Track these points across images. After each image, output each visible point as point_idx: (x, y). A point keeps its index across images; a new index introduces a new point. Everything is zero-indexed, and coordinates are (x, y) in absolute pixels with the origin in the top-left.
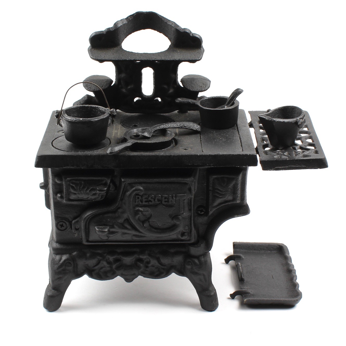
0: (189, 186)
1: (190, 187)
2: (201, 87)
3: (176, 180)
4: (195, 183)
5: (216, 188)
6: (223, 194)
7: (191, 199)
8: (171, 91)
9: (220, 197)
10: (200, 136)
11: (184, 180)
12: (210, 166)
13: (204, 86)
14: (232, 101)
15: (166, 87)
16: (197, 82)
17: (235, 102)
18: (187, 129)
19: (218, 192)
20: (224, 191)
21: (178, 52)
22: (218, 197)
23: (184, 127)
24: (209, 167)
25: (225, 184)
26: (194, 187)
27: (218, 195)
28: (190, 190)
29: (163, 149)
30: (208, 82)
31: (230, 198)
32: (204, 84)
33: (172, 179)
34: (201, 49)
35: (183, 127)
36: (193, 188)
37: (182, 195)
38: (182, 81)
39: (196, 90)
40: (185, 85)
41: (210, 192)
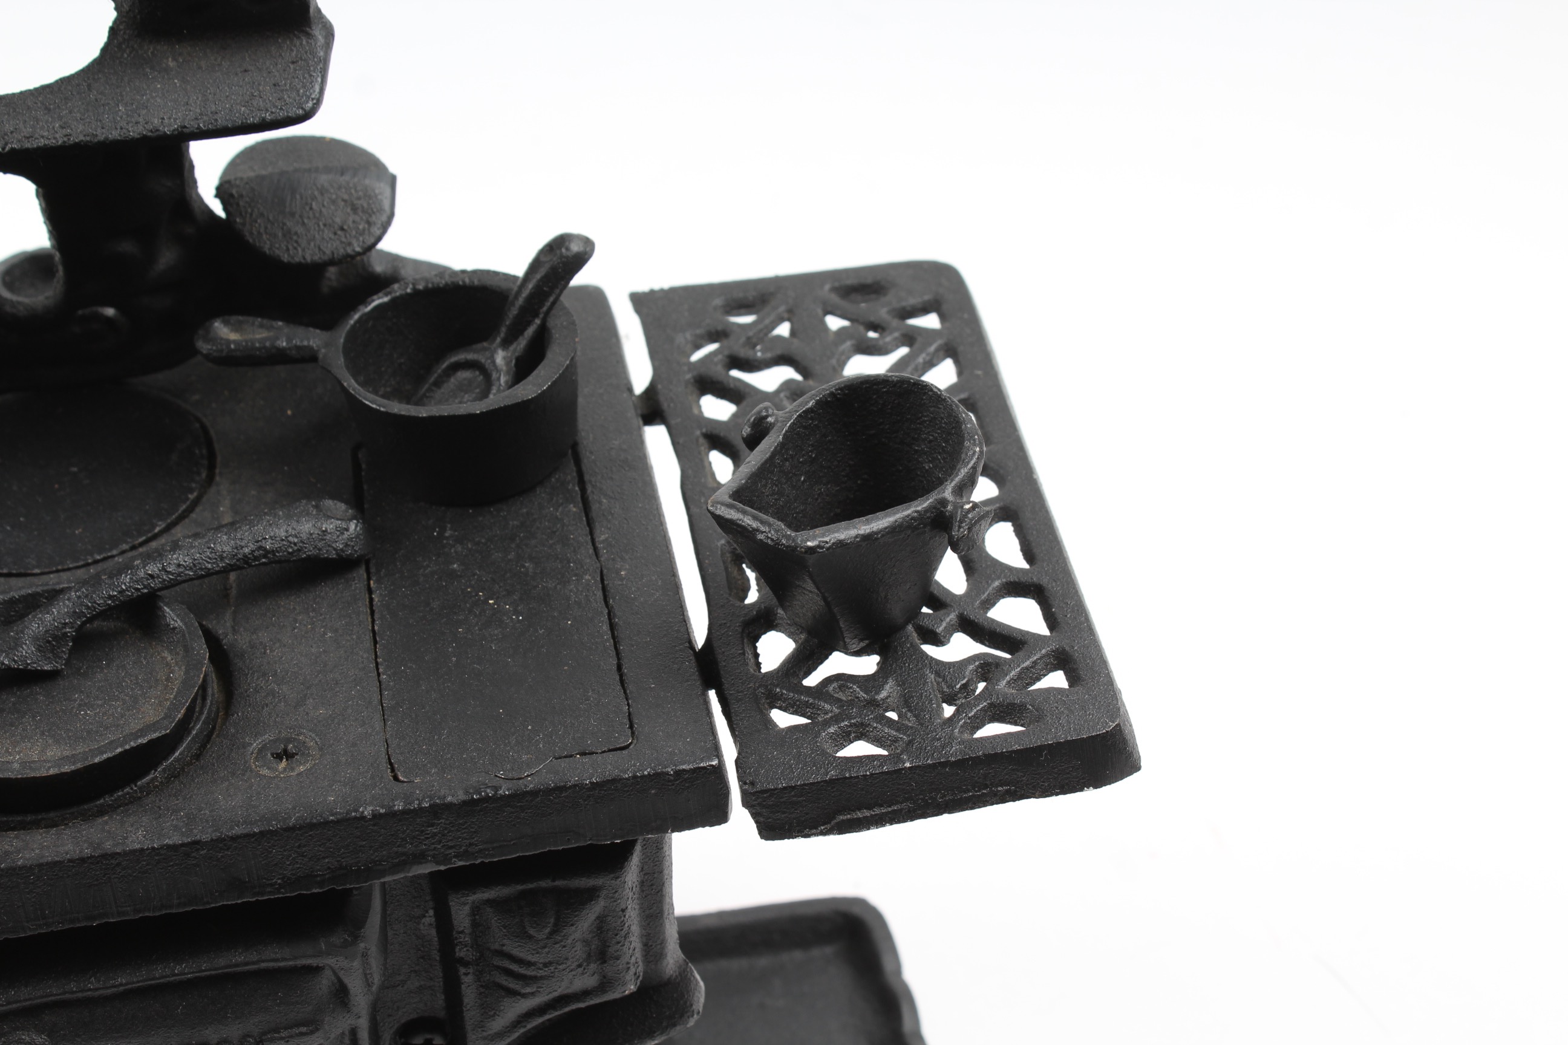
0: (333, 978)
1: (340, 981)
2: (342, 229)
3: (247, 964)
4: (365, 955)
5: (496, 946)
6: (542, 978)
7: (354, 1032)
8: (167, 258)
9: (528, 990)
10: (370, 591)
11: (296, 958)
12: (445, 865)
13: (357, 218)
14: (536, 315)
15: (127, 247)
16: (314, 198)
17: (551, 323)
18: (279, 562)
19: (514, 967)
20: (546, 965)
21: (167, 70)
22: (513, 993)
23: (265, 556)
24: (442, 868)
25: (547, 930)
26: (366, 975)
27: (513, 984)
28: (341, 994)
29: (147, 773)
30: (383, 188)
31: (586, 980)
32: (355, 209)
33: (222, 962)
34: (309, 35)
35: (256, 558)
36: (355, 985)
37: (296, 1030)
38: (223, 192)
39: (316, 258)
40: (244, 224)
41: (462, 970)
